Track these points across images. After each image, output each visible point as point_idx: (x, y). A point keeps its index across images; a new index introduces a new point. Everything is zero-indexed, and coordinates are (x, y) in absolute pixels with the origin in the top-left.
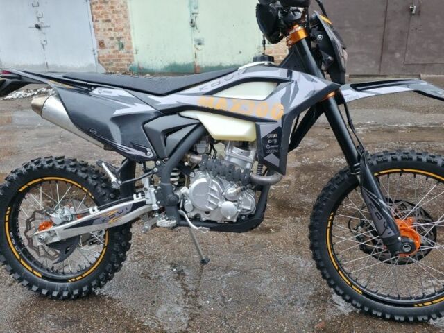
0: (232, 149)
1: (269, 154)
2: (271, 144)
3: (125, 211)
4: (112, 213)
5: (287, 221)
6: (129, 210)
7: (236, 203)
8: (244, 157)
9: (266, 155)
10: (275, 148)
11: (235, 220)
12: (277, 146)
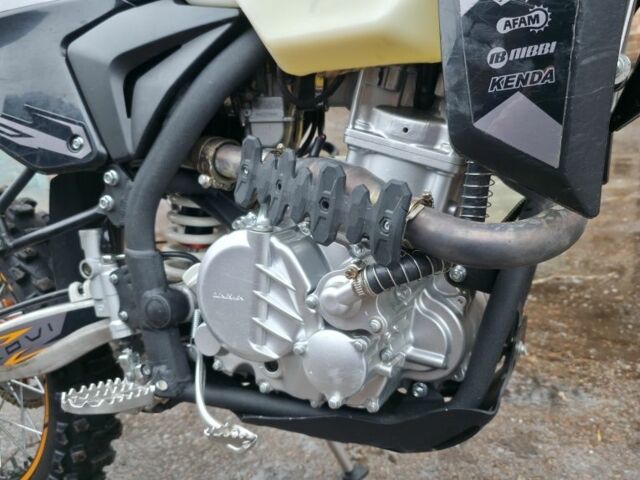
0: (369, 117)
1: (504, 96)
2: (512, 41)
3: (47, 335)
4: (13, 337)
5: (610, 373)
6: (57, 331)
7: (361, 342)
8: (416, 151)
9: (488, 102)
10: (540, 62)
11: (374, 406)
12: (549, 48)
